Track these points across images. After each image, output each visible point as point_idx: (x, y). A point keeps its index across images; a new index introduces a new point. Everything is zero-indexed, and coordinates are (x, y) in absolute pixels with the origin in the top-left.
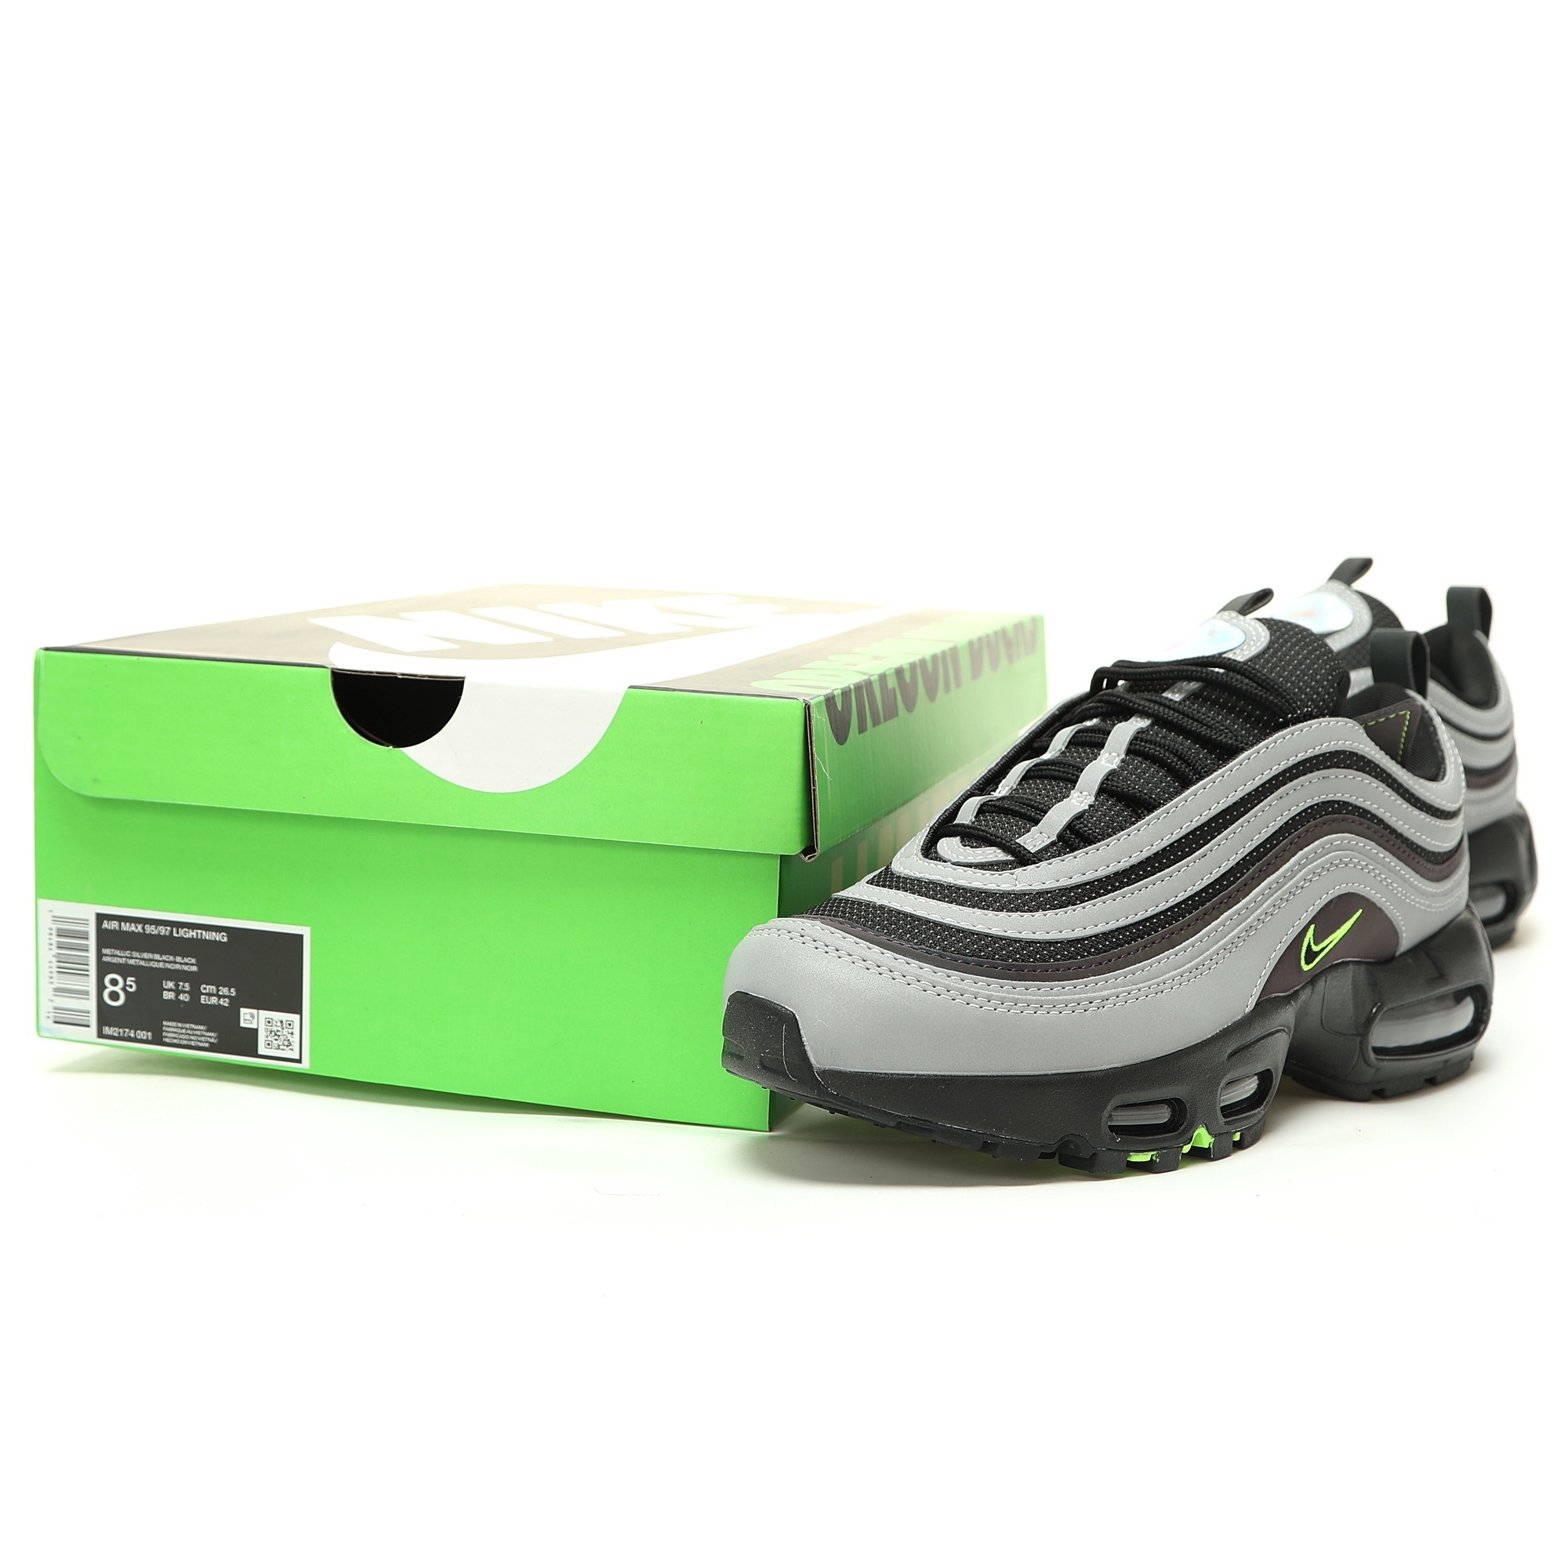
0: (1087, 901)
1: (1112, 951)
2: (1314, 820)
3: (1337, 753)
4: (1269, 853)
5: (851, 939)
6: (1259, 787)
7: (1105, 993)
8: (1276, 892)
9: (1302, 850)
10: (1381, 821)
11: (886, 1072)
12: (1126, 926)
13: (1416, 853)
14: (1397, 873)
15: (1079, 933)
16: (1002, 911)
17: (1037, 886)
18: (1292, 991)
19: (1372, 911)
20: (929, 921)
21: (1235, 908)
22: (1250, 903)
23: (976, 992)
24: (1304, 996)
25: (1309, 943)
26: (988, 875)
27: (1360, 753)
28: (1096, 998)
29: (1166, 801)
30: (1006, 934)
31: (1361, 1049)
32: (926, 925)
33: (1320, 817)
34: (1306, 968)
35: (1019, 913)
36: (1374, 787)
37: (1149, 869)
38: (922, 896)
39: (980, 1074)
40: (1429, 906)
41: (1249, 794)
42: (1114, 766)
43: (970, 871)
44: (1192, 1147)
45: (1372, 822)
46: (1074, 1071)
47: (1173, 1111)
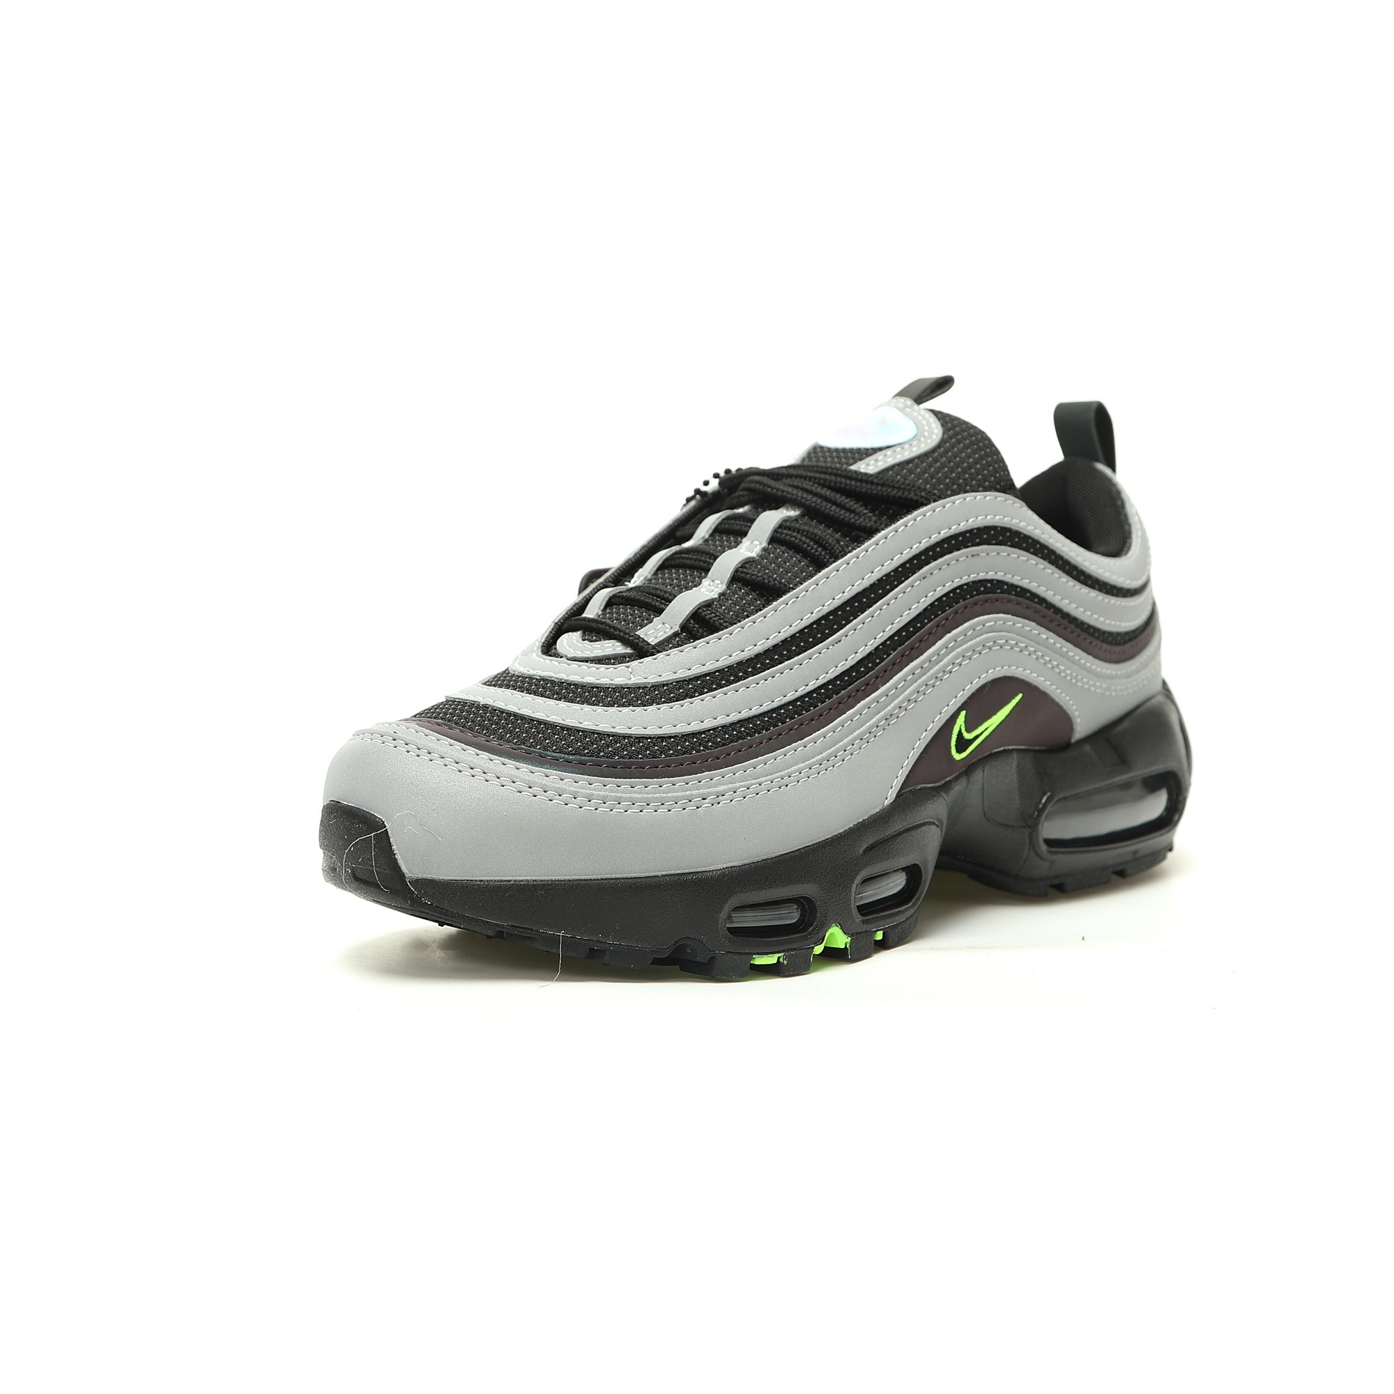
0: (706, 693)
1: (732, 744)
2: (964, 600)
3: (987, 529)
4: (912, 637)
5: (446, 741)
6: (899, 567)
7: (721, 788)
8: (920, 678)
9: (949, 632)
10: (1042, 601)
11: (481, 878)
12: (749, 718)
13: (1088, 633)
14: (1064, 655)
15: (695, 727)
16: (613, 706)
17: (652, 679)
18: (943, 782)
19: (1034, 696)
20: (532, 720)
21: (873, 695)
22: (890, 689)
23: (576, 791)
24: (957, 788)
25: (960, 731)
26: (602, 669)
27: (1014, 528)
28: (710, 794)
29: (796, 585)
30: (614, 730)
31: (1031, 842)
32: (529, 723)
33: (971, 597)
34: (958, 757)
35: (631, 708)
36: (1032, 564)
37: (776, 657)
38: (530, 694)
39: (583, 877)
40: (1108, 689)
41: (888, 575)
42: (753, 555)
43: (584, 665)
44: (825, 947)
45: (1033, 601)
46: (686, 871)
47: (803, 910)
